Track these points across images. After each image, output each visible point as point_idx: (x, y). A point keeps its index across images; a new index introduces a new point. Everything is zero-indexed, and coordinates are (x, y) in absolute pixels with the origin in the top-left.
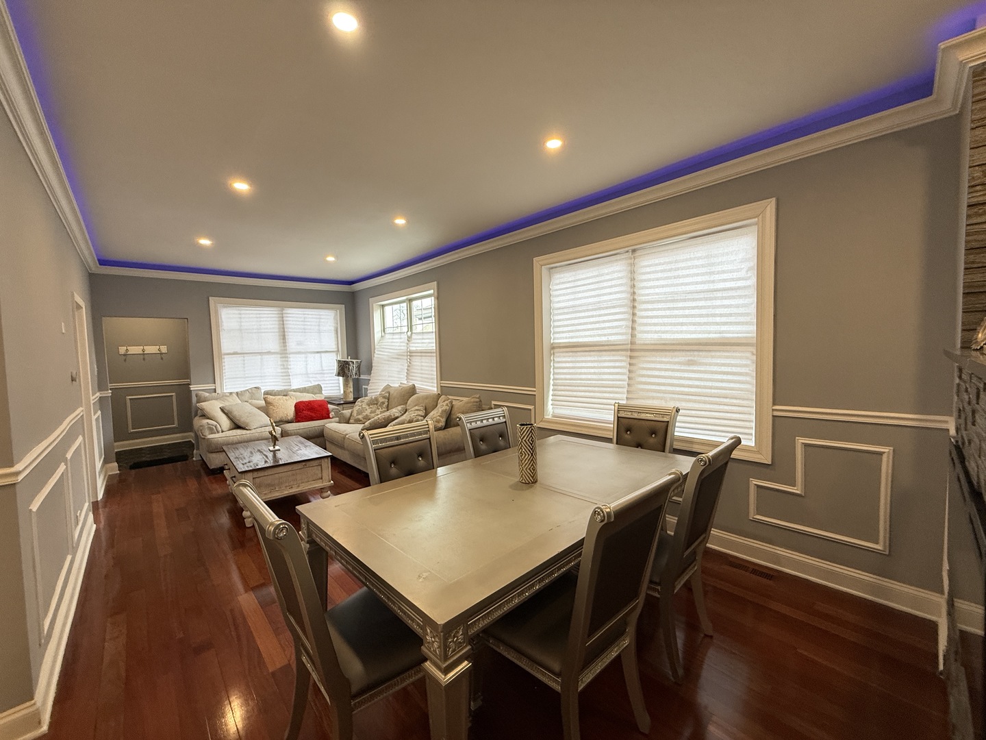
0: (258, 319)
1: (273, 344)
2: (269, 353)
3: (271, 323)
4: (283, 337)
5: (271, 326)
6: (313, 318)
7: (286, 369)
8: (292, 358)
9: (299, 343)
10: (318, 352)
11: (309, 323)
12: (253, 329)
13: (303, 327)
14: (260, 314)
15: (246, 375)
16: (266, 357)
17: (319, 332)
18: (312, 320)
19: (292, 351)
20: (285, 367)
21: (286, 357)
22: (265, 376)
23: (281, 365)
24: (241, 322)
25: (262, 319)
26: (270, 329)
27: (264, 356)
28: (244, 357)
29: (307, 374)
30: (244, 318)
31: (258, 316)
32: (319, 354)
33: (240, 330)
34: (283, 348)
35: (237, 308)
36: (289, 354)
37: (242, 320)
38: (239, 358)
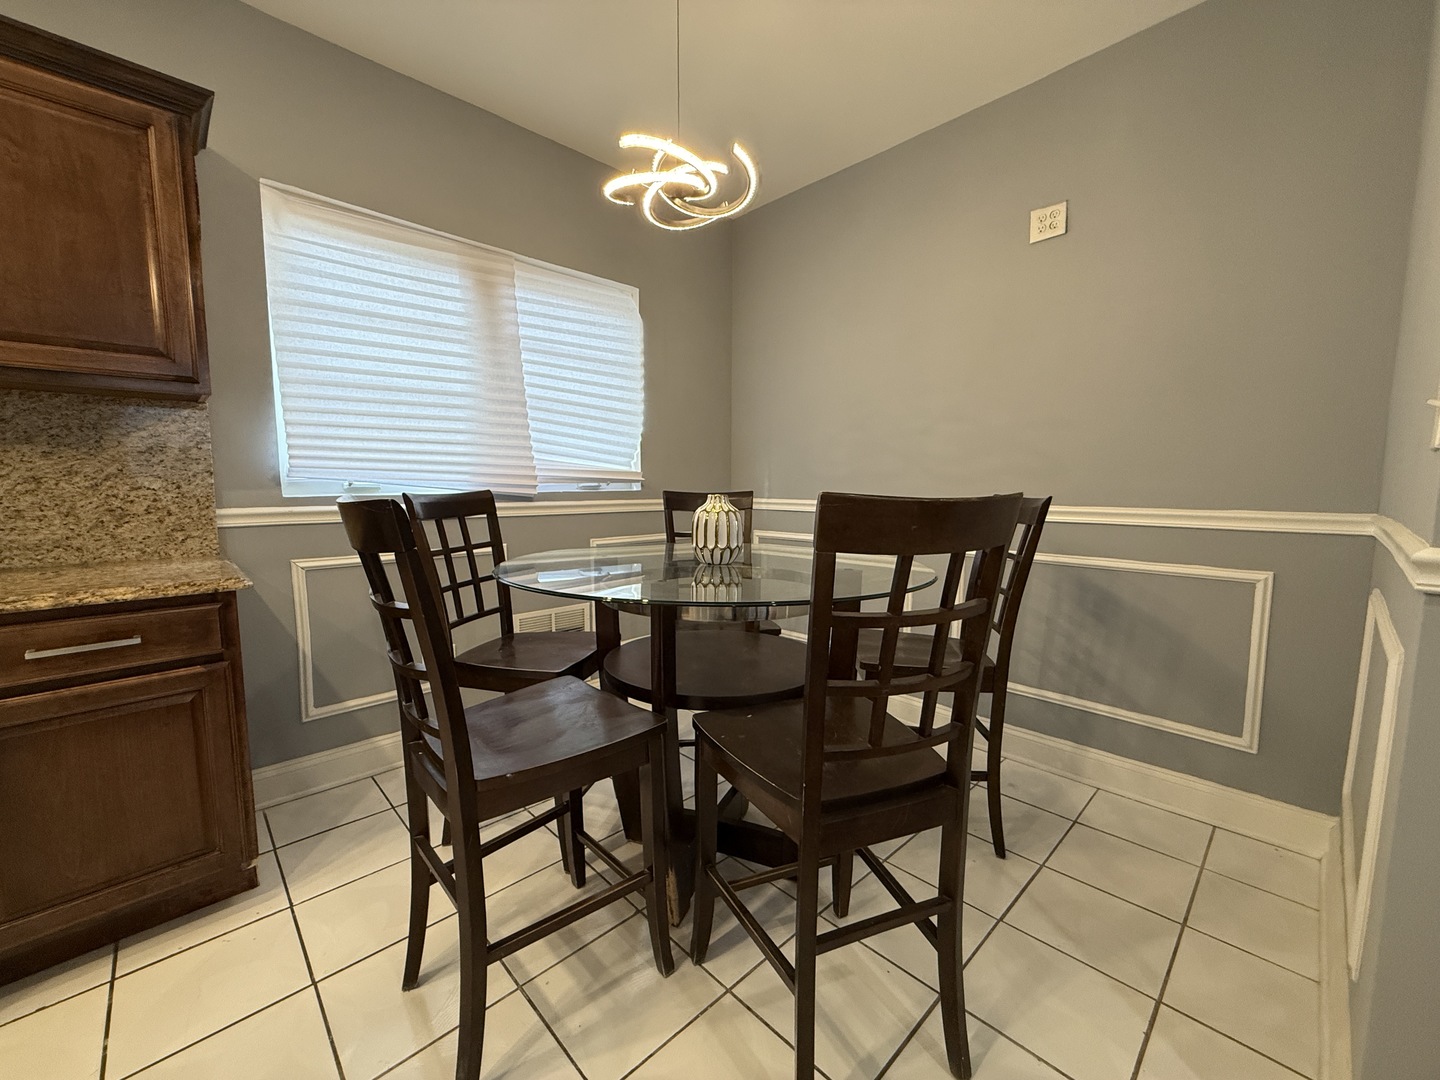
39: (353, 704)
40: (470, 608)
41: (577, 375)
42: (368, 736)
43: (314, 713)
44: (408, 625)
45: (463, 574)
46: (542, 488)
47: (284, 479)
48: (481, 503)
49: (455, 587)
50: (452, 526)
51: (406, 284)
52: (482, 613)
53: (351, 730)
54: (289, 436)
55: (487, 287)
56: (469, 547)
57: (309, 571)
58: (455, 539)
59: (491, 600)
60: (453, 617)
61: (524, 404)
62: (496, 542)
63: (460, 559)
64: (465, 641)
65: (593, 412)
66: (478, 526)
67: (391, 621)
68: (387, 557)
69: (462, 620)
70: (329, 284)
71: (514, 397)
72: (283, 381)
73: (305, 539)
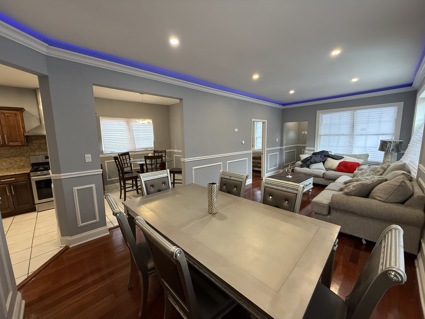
0: (340, 118)
1: (345, 129)
2: (343, 135)
3: (346, 119)
4: (353, 126)
5: (347, 121)
6: (376, 114)
7: (351, 143)
8: (357, 138)
9: (363, 130)
10: (376, 135)
11: (372, 117)
12: (336, 123)
13: (367, 120)
14: (341, 115)
15: (330, 145)
16: (341, 137)
17: (380, 122)
18: (376, 115)
19: (357, 134)
20: (351, 142)
21: (352, 137)
22: (338, 146)
23: (349, 141)
24: (331, 120)
25: (342, 118)
26: (346, 122)
27: (340, 137)
28: (330, 137)
29: (366, 147)
30: (333, 118)
31: (340, 116)
32: (377, 136)
33: (330, 124)
34: (352, 132)
35: (330, 114)
36: (355, 135)
37: (332, 119)
38: (327, 137)
39: (113, 179)
40: (126, 166)
41: (142, 134)
42: (115, 183)
43: (109, 180)
44: (118, 165)
45: (125, 162)
46: (137, 150)
47: (104, 151)
48: (127, 153)
49: (124, 164)
50: (124, 157)
51: (117, 125)
52: (128, 167)
53: (113, 182)
54: (104, 146)
55: (128, 123)
56: (126, 159)
57: (107, 162)
58: (124, 158)
59: (129, 165)
60: (124, 167)
61: (134, 139)
62: (130, 158)
63: (125, 160)
64: (126, 170)
65: (145, 139)
66: (127, 156)
67: (117, 165)
68: (117, 160)
69: (125, 167)
70: (108, 127)
71: (133, 138)
72: (103, 140)
73: (109, 158)
